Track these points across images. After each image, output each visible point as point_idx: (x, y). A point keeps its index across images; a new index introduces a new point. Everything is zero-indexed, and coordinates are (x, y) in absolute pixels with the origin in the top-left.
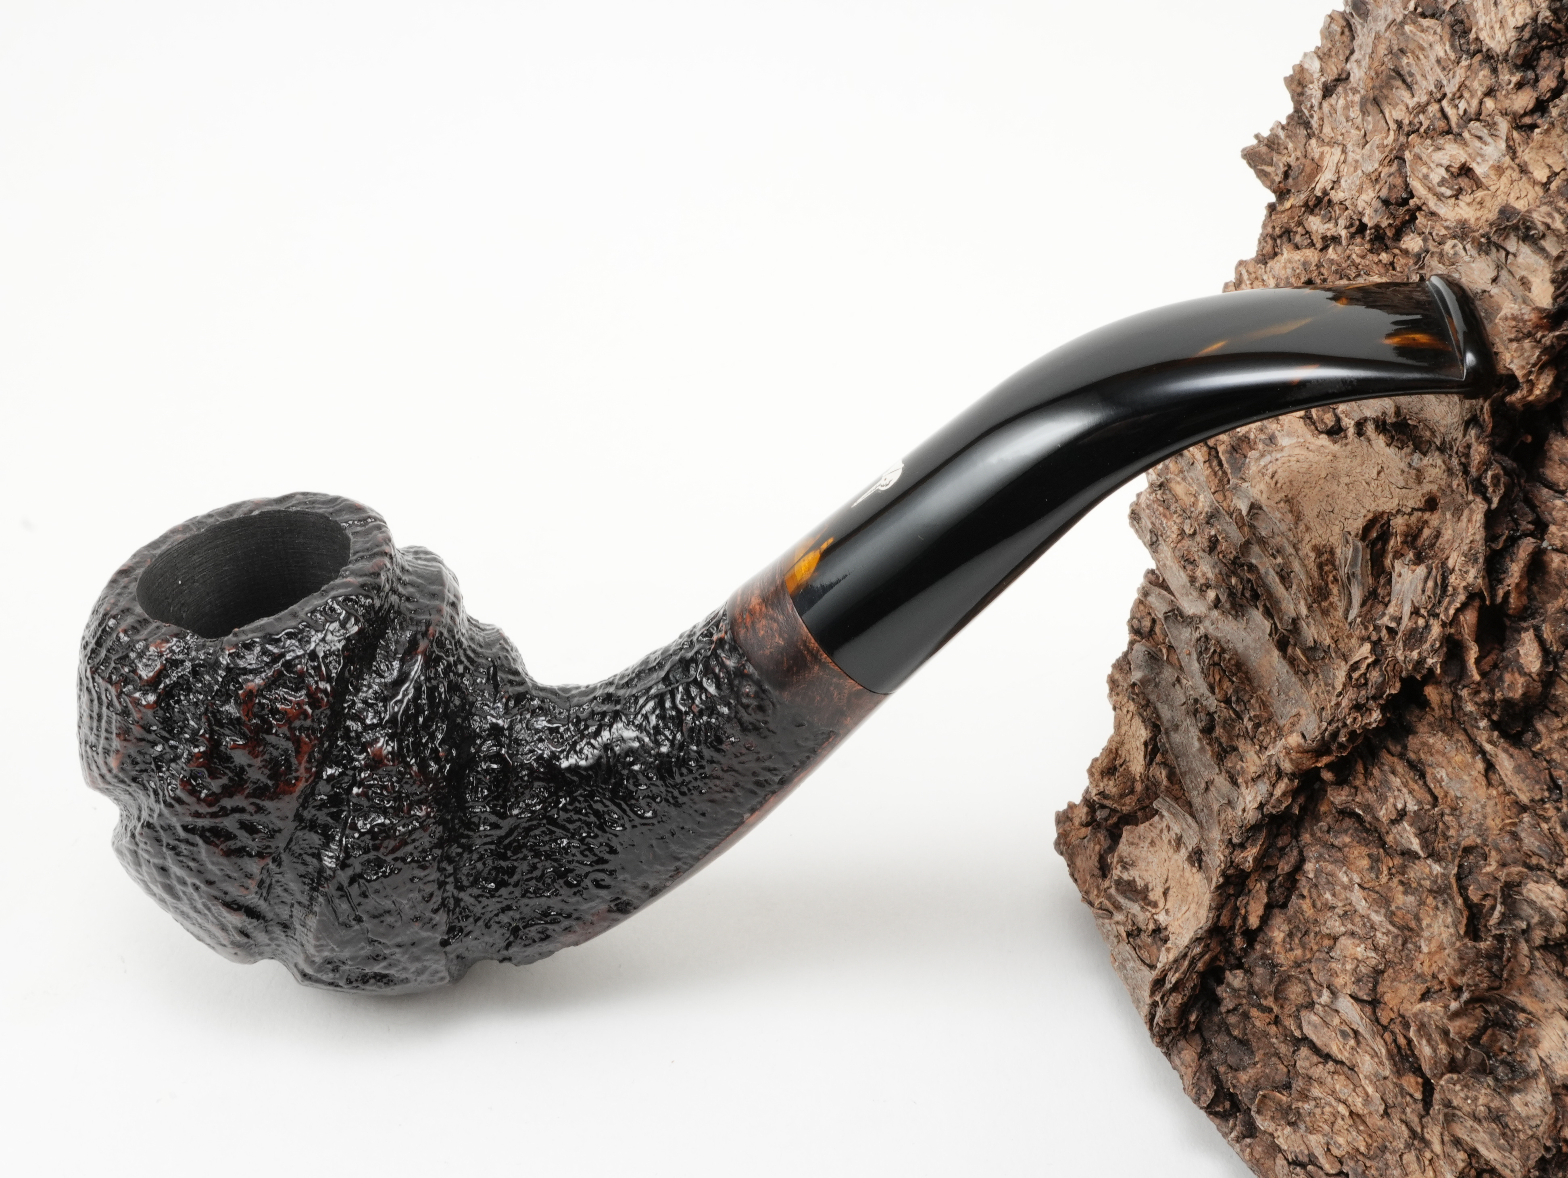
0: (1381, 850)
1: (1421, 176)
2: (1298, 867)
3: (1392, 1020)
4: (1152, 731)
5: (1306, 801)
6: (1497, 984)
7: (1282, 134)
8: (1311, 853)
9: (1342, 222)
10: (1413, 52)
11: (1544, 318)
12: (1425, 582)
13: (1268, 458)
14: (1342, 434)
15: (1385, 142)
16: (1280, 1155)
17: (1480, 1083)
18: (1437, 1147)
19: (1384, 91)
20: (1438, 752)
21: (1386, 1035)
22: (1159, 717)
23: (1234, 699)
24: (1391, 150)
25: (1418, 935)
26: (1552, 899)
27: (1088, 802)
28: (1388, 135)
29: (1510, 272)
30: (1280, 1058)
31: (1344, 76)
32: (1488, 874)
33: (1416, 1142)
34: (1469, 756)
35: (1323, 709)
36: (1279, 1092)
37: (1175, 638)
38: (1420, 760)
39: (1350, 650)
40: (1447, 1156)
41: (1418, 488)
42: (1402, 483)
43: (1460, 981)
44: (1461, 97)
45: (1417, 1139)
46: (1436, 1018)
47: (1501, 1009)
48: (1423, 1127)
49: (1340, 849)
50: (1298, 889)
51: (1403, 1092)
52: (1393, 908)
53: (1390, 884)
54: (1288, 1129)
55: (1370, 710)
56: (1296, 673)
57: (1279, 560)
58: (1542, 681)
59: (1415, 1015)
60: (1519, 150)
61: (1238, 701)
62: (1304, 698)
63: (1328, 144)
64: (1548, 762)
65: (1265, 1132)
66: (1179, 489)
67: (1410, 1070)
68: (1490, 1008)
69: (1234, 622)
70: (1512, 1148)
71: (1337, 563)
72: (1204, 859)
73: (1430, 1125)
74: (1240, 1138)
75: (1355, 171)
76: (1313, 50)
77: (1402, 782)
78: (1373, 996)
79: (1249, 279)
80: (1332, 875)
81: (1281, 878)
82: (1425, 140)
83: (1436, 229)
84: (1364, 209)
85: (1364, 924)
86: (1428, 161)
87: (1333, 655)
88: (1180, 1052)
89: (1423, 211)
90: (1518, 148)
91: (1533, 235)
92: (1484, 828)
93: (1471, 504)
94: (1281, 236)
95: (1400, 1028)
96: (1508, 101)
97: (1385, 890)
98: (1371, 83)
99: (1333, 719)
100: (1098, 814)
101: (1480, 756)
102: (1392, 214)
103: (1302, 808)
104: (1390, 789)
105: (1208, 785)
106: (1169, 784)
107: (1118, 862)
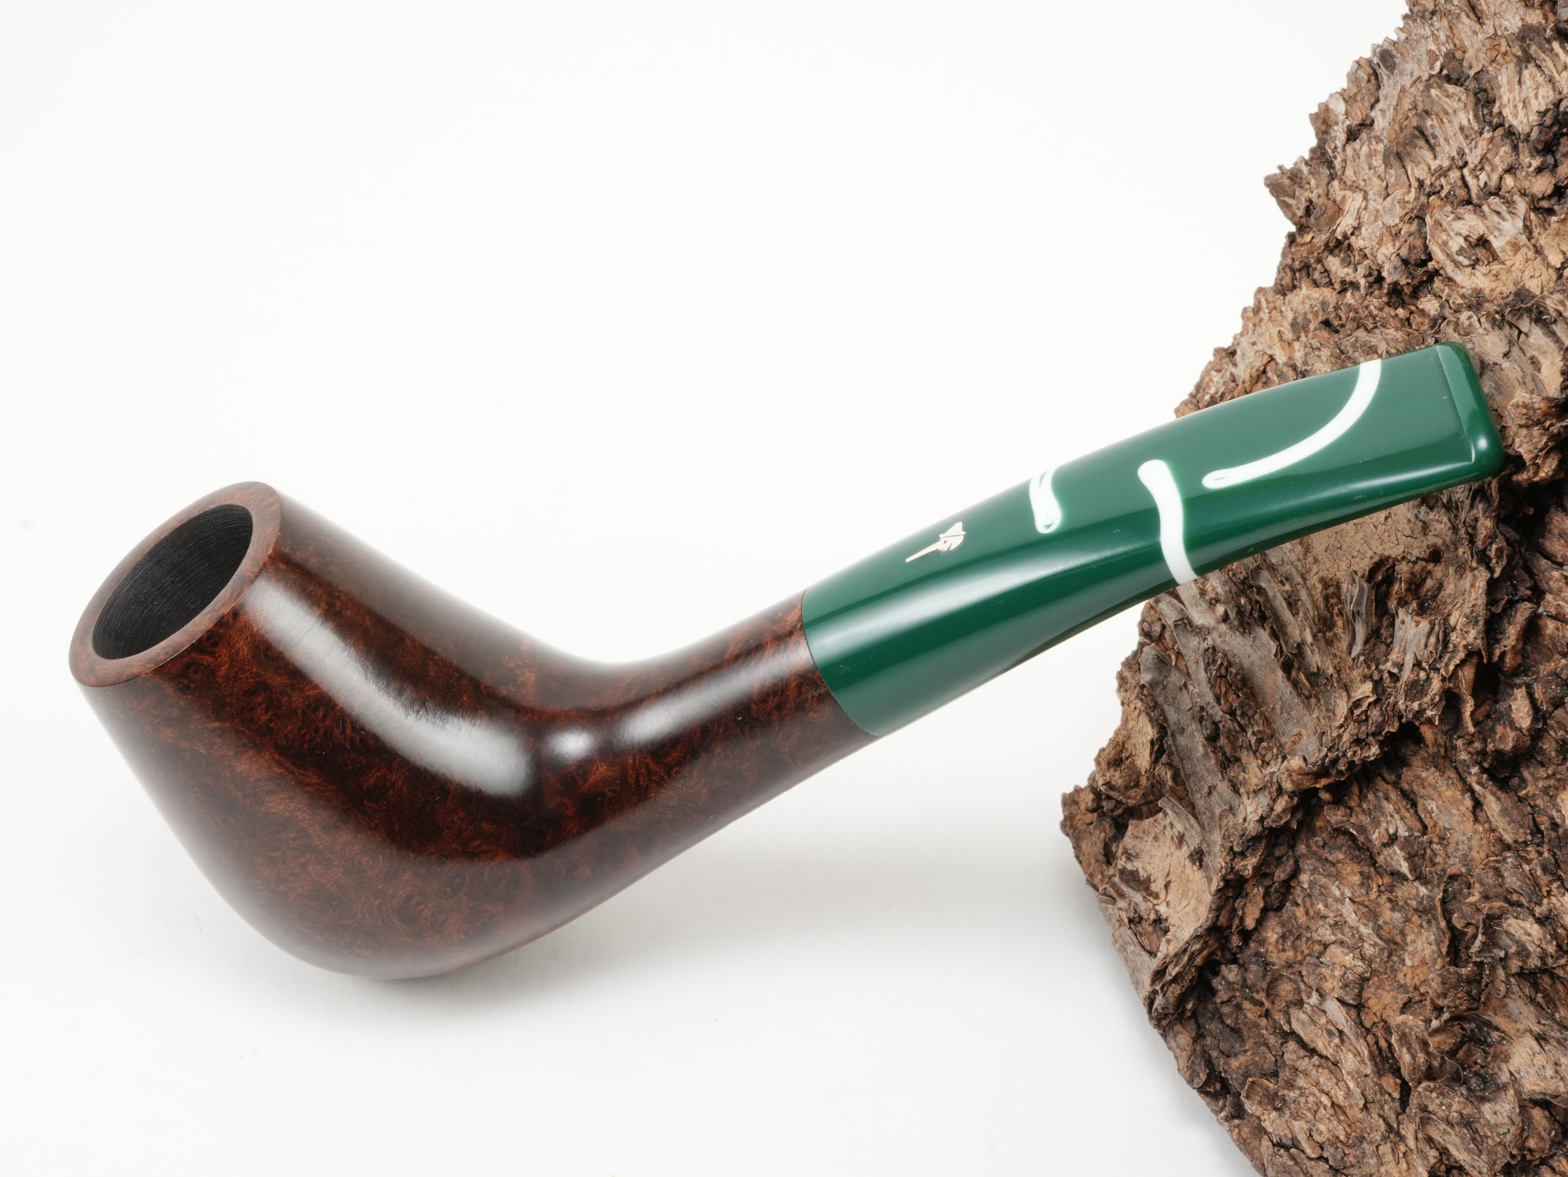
0: (1372, 869)
1: (1440, 241)
2: (1294, 876)
3: (1374, 1023)
4: (1159, 731)
5: (1303, 817)
6: (1475, 1006)
7: (1305, 170)
8: (1307, 865)
9: (1361, 270)
10: (1437, 115)
11: (1553, 407)
12: (1428, 636)
15: (1407, 199)
16: (1266, 1136)
17: (1454, 1091)
18: (1411, 1143)
19: (1408, 148)
20: (1430, 785)
21: (1369, 1038)
22: (1166, 720)
23: (1238, 712)
24: (1412, 209)
25: (1403, 949)
26: (1529, 935)
27: (1094, 789)
28: (1409, 192)
29: (1521, 349)
30: (1268, 1047)
31: (1368, 122)
32: (1471, 904)
33: (1392, 1136)
34: (1458, 793)
35: (1324, 734)
36: (1267, 1079)
37: (1183, 646)
38: (1412, 791)
39: (1351, 681)
40: (1420, 1151)
41: (1423, 538)
42: (1408, 532)
43: (1440, 1002)
44: (1482, 169)
45: (1393, 1133)
46: (1416, 1030)
47: (1477, 1025)
48: (1399, 1124)
49: (1334, 865)
50: (1291, 894)
51: (1382, 1091)
52: (1381, 922)
53: (1379, 900)
54: (1274, 1114)
55: (1369, 745)
56: (1299, 695)
57: (1287, 587)
58: (1531, 735)
59: (1398, 1026)
60: (1536, 232)
61: (1243, 715)
62: (1306, 719)
63: (1350, 188)
64: (1532, 807)
65: (1252, 1115)
67: (1390, 1072)
68: (1467, 1026)
69: (1242, 638)
70: (1481, 1152)
71: (1343, 597)
72: (1205, 859)
73: (1406, 1122)
74: (1229, 1118)
75: (1376, 221)
76: (1339, 90)
77: (1395, 809)
78: (1358, 1001)
79: (1268, 308)
80: (1325, 888)
81: (1276, 884)
82: (1445, 206)
83: (1453, 297)
84: (1384, 263)
85: (1353, 935)
86: (1448, 228)
87: (1335, 684)
88: (1175, 1036)
89: (1441, 275)
90: (1534, 229)
91: (1545, 319)
92: (1469, 858)
93: (1475, 569)
94: (1300, 270)
95: (1382, 1032)
96: (1528, 183)
97: (1374, 905)
98: (1394, 136)
99: (1333, 746)
100: (1104, 803)
101: (1469, 794)
102: (1410, 274)
103: (1300, 823)
104: (1383, 814)
105: (1212, 789)
106: (1173, 785)
107: (1122, 854)
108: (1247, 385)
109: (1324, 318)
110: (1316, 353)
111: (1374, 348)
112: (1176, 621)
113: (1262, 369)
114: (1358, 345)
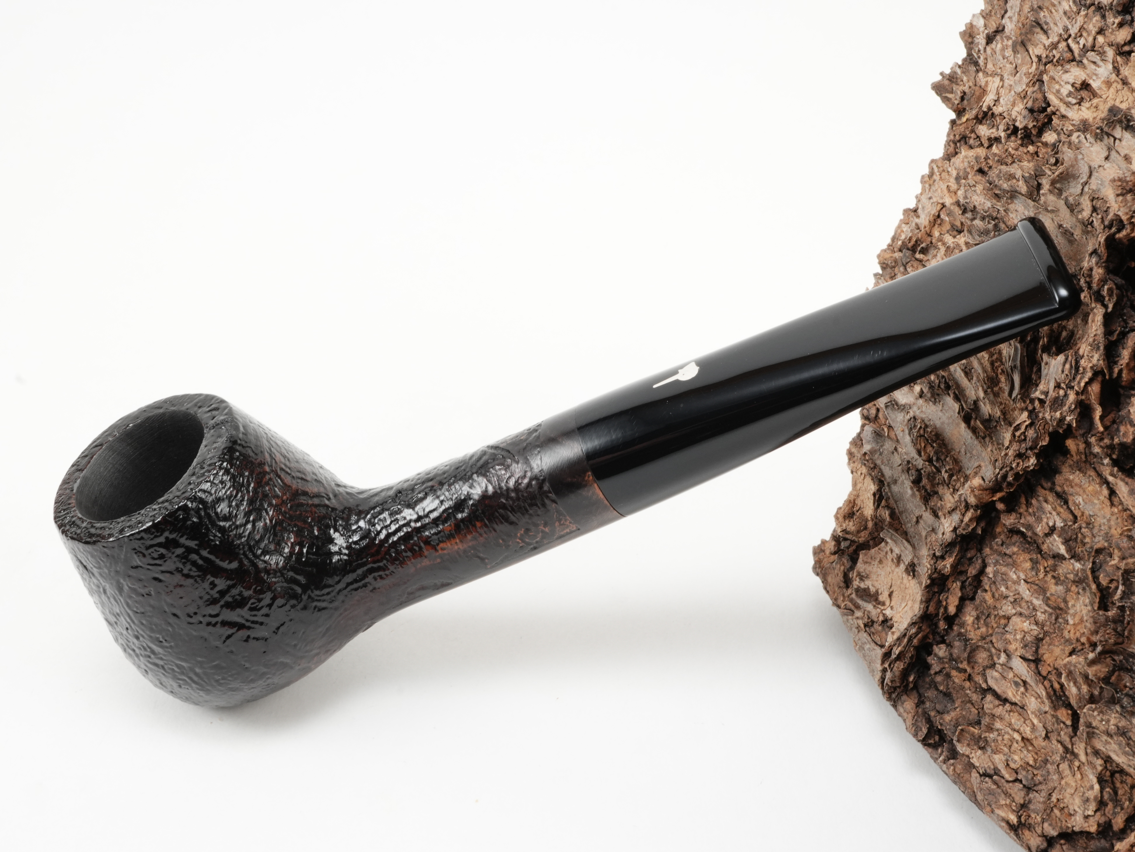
0: (1039, 556)
1: (1054, 91)
2: (982, 572)
3: (1049, 672)
4: (878, 485)
5: (986, 525)
6: (1121, 640)
7: (959, 71)
8: (990, 560)
9: (1002, 127)
10: (1047, 8)
12: (1064, 365)
15: (1030, 71)
16: (974, 770)
17: (1112, 710)
18: (1083, 758)
19: (1029, 36)
20: (1076, 485)
21: (1046, 683)
22: (883, 475)
23: (934, 458)
24: (1034, 75)
25: (1066, 613)
27: (836, 538)
28: (1032, 66)
29: (1117, 152)
30: (972, 704)
31: (1000, 29)
32: (1113, 565)
34: (1097, 486)
35: (996, 460)
36: (972, 727)
37: (893, 421)
38: (1064, 492)
39: (1014, 419)
40: (1090, 763)
43: (1095, 638)
44: (1081, 36)
45: (1069, 753)
46: (1079, 666)
47: (1124, 658)
48: (1072, 745)
49: (1010, 556)
50: (981, 585)
51: (1058, 721)
52: (1048, 595)
53: (1046, 578)
54: (979, 752)
55: (1028, 458)
56: (977, 438)
59: (1065, 665)
60: (1122, 69)
61: (938, 459)
62: (983, 454)
63: (991, 75)
65: (963, 755)
67: (1063, 706)
68: (1116, 658)
69: (934, 407)
71: (1004, 360)
72: (917, 569)
73: (1077, 743)
74: (946, 760)
75: (1010, 92)
76: (979, 12)
77: (1052, 508)
78: (1036, 656)
79: (938, 171)
80: (1005, 575)
81: (970, 579)
82: (1057, 67)
83: (1066, 125)
84: (1016, 117)
85: (1028, 607)
86: (1060, 81)
87: (1002, 423)
88: (903, 704)
89: (1057, 115)
90: (1121, 68)
91: (1132, 125)
92: (1109, 535)
93: (1093, 309)
94: (960, 141)
95: (1055, 677)
96: (1113, 36)
97: (1042, 583)
98: (1019, 32)
99: (1003, 464)
100: (842, 545)
101: (1105, 485)
102: (1035, 118)
103: (983, 530)
104: (1044, 513)
105: (918, 519)
106: (891, 521)
107: (856, 576)
108: (927, 229)
109: (978, 168)
111: (1013, 176)
112: (886, 403)
113: (937, 214)
114: (1002, 175)
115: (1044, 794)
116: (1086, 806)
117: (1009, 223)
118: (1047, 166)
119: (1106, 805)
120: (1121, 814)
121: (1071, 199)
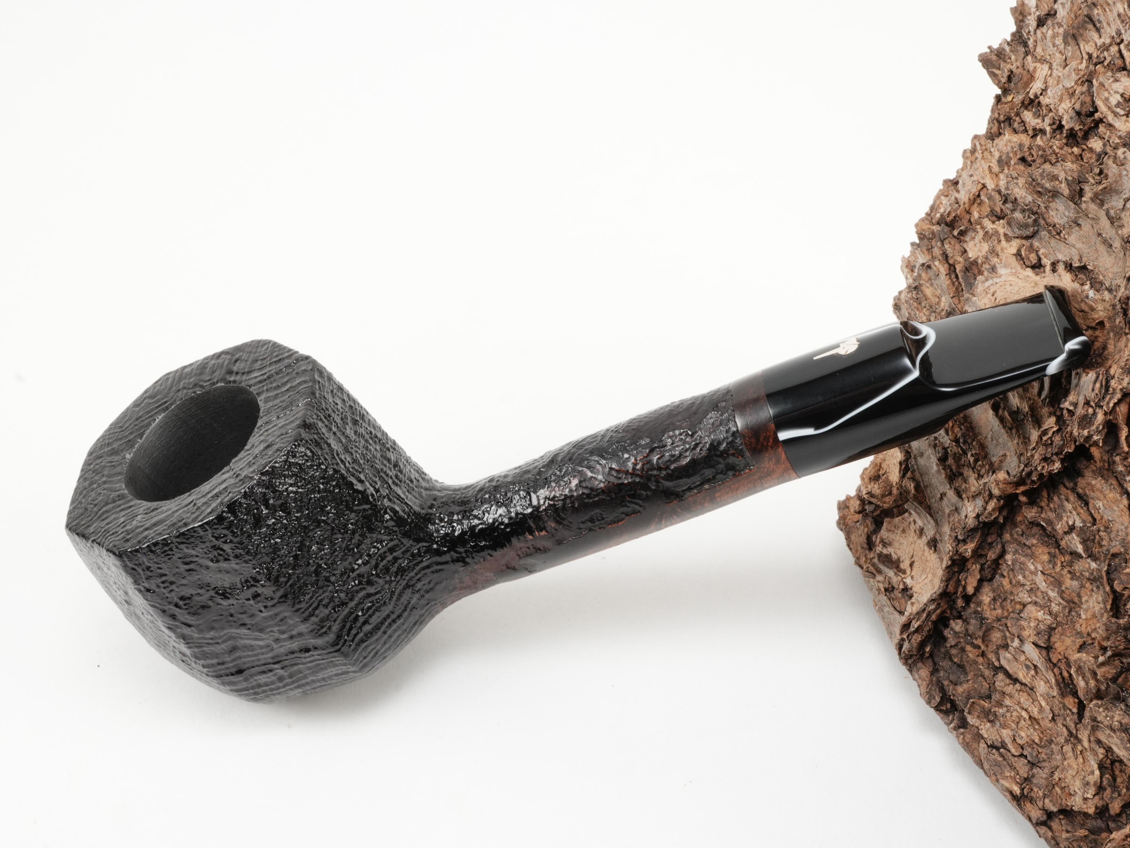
0: (1057, 550)
1: (1103, 98)
2: (1002, 555)
3: (1059, 660)
4: (905, 456)
5: (1008, 514)
7: (1007, 48)
8: (1011, 548)
9: (1047, 120)
10: (1102, 6)
12: (1095, 383)
13: (990, 282)
14: (1042, 270)
15: (1080, 67)
16: (983, 741)
17: (1116, 707)
18: (1086, 744)
19: (1081, 31)
20: (1097, 490)
21: (1055, 670)
22: (910, 447)
23: (961, 440)
24: (1084, 75)
25: (1079, 607)
27: (860, 497)
28: (1082, 63)
30: (984, 678)
31: (1052, 13)
32: (1127, 574)
33: (1072, 739)
34: (1118, 495)
35: (1021, 454)
36: (983, 700)
38: (1085, 494)
39: (1041, 417)
40: (1092, 750)
41: (1092, 313)
42: (1081, 308)
43: (1105, 644)
45: (1073, 737)
46: (1088, 663)
48: (1077, 730)
49: (1029, 547)
50: (1000, 569)
51: (1065, 707)
52: (1063, 588)
53: (1062, 572)
54: (989, 724)
55: (1053, 462)
56: (1004, 427)
59: (1075, 661)
61: (965, 442)
62: (1009, 445)
63: (1040, 61)
65: (973, 726)
66: (928, 291)
67: (1070, 694)
68: (1124, 660)
72: (938, 545)
73: (1082, 729)
74: (956, 728)
75: (1058, 84)
77: (1073, 507)
78: (1047, 644)
79: (981, 149)
80: (1023, 565)
81: (989, 562)
82: (1107, 72)
83: (1113, 138)
84: (1063, 114)
85: (1044, 598)
86: (1109, 89)
87: (1030, 419)
88: (918, 670)
89: (1104, 122)
92: (1126, 542)
93: (1127, 334)
94: (1004, 122)
95: (1065, 666)
97: (1059, 576)
98: (1071, 22)
99: (1028, 463)
100: (867, 507)
101: (1126, 495)
102: (1082, 122)
103: (1005, 518)
104: (1064, 511)
105: (943, 495)
106: (915, 493)
107: (880, 543)
108: (966, 206)
109: (1021, 156)
110: (1015, 181)
111: (1056, 177)
113: (977, 194)
114: (1045, 175)
115: (1046, 771)
116: (1086, 790)
117: (1049, 221)
118: (1091, 174)
119: (1105, 789)
120: (1118, 800)
121: (1112, 212)
